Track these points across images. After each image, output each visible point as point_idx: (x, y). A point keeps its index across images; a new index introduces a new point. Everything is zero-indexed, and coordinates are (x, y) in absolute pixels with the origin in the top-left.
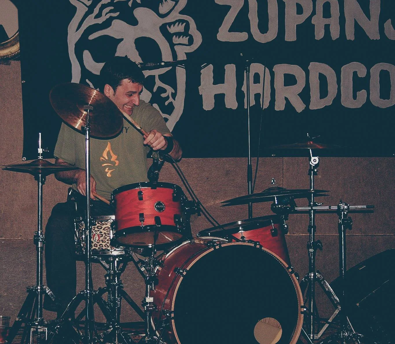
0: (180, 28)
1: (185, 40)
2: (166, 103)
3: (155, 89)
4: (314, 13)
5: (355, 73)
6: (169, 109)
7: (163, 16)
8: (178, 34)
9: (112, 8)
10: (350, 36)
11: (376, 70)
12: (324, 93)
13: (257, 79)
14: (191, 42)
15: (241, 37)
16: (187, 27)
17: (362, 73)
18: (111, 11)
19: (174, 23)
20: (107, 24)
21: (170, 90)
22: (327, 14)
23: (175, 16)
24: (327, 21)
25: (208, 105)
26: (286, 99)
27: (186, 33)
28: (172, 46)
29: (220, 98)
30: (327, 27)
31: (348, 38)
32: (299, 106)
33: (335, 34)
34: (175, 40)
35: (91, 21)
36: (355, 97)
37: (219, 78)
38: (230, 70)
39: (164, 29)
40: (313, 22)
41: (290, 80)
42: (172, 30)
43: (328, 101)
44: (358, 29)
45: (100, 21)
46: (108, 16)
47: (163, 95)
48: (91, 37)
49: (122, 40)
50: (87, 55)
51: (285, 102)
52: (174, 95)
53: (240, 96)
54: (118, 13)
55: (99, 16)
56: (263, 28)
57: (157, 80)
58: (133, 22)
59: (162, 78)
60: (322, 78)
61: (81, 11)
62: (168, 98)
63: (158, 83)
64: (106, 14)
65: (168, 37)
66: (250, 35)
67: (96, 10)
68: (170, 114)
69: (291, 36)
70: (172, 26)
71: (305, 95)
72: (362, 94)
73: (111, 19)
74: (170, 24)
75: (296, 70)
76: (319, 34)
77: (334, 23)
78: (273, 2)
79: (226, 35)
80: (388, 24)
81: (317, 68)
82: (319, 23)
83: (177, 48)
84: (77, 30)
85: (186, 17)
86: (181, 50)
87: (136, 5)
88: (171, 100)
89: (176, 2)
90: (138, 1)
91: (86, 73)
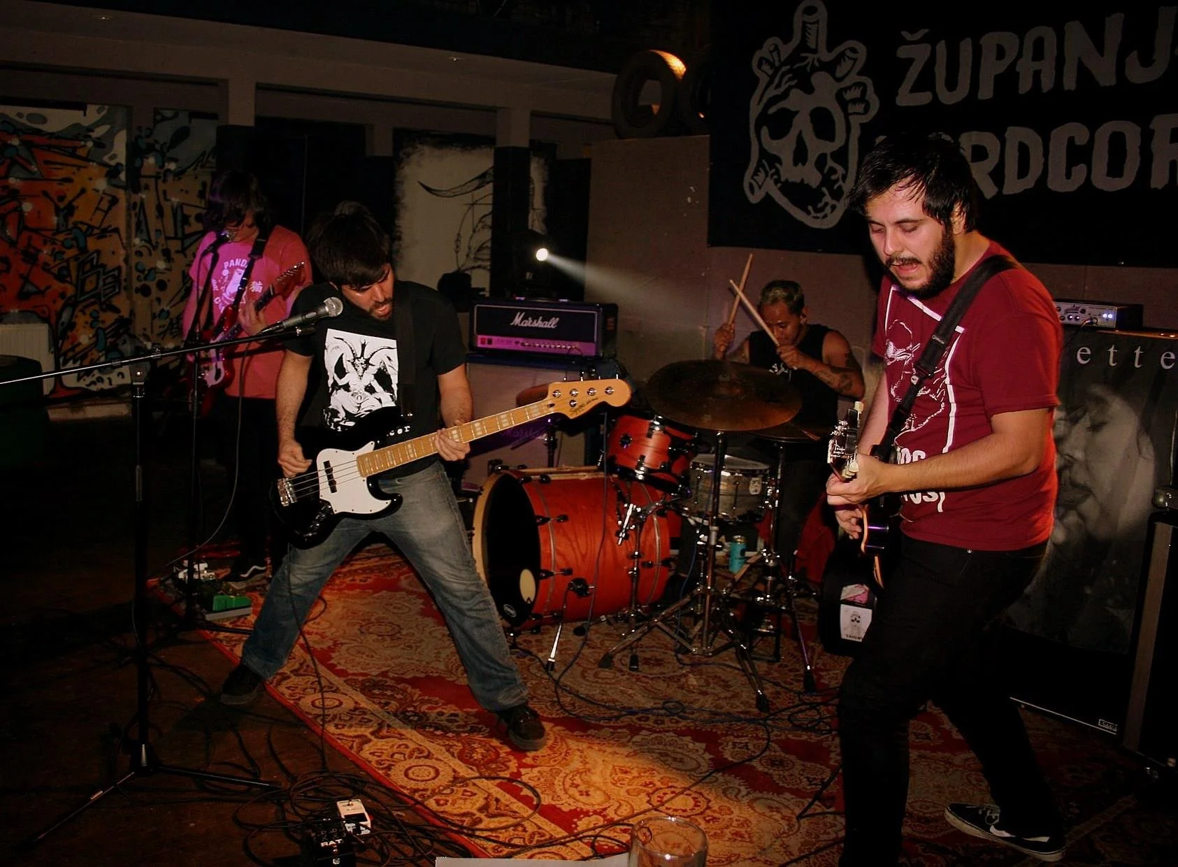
0: (855, 93)
1: (860, 108)
2: (835, 187)
3: (826, 170)
4: (1020, 56)
5: (1071, 140)
6: (838, 194)
7: (839, 80)
8: (854, 101)
9: (790, 75)
10: (1070, 83)
11: (1104, 133)
12: (1023, 171)
14: (866, 110)
15: (924, 98)
16: (864, 92)
17: (1082, 138)
18: (790, 80)
19: (849, 88)
20: (785, 95)
21: (841, 171)
22: (1038, 55)
23: (853, 78)
24: (1037, 65)
27: (862, 99)
28: (847, 115)
30: (1037, 75)
31: (1066, 88)
32: (989, 191)
33: (1047, 84)
34: (851, 109)
35: (772, 92)
36: (1068, 175)
39: (839, 97)
40: (1018, 69)
41: (980, 153)
42: (848, 96)
43: (1028, 182)
44: (1082, 71)
45: (780, 91)
46: (787, 86)
47: (834, 177)
48: (772, 111)
49: (797, 112)
50: (765, 131)
52: (844, 177)
54: (796, 81)
55: (778, 86)
56: (951, 84)
57: (829, 159)
58: (808, 89)
59: (834, 155)
60: (1024, 150)
61: (764, 80)
62: (837, 180)
63: (830, 163)
64: (786, 82)
65: (843, 104)
66: (935, 94)
67: (777, 80)
68: (838, 200)
69: (986, 92)
70: (848, 92)
71: (998, 175)
72: (1080, 170)
73: (791, 87)
74: (846, 89)
75: (988, 140)
76: (1025, 86)
77: (1047, 68)
78: (966, 47)
79: (906, 98)
80: (1133, 58)
81: (1017, 134)
82: (1026, 69)
83: (851, 118)
84: (759, 104)
85: (864, 79)
86: (855, 121)
87: (814, 69)
88: (841, 182)
89: (855, 60)
90: (817, 64)
91: (763, 153)
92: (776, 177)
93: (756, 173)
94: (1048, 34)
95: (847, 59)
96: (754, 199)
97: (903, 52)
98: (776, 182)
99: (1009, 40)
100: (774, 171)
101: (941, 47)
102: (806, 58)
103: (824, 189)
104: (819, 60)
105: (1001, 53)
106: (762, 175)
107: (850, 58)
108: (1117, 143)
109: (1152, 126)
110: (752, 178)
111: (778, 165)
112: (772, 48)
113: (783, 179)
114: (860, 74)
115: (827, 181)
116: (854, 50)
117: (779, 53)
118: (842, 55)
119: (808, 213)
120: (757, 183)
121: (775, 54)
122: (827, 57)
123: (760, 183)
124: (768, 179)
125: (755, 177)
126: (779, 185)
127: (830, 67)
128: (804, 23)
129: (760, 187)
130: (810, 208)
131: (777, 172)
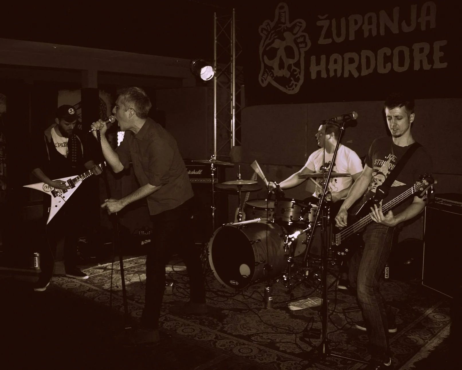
0: (301, 39)
1: (303, 45)
3: (292, 70)
4: (363, 23)
5: (385, 54)
6: (297, 80)
7: (295, 34)
8: (301, 43)
10: (382, 33)
11: (396, 51)
12: (368, 67)
13: (336, 62)
14: (306, 46)
15: (329, 41)
16: (305, 39)
17: (389, 54)
19: (299, 37)
20: (273, 42)
21: (298, 70)
22: (370, 23)
23: (300, 33)
24: (370, 27)
25: (314, 76)
26: (350, 71)
27: (304, 42)
28: (299, 48)
29: (319, 73)
30: (370, 30)
31: (381, 35)
32: (356, 75)
33: (374, 33)
34: (300, 46)
35: (268, 42)
36: (385, 67)
37: (318, 63)
38: (323, 58)
39: (295, 40)
40: (363, 28)
41: (351, 61)
42: (299, 41)
43: (371, 71)
44: (387, 28)
45: (271, 41)
46: (273, 38)
47: (295, 73)
48: (267, 49)
49: (278, 49)
50: (265, 57)
51: (348, 73)
52: (300, 73)
53: (328, 71)
55: (270, 39)
56: (339, 35)
58: (283, 39)
59: (295, 65)
60: (368, 58)
61: (264, 37)
62: (297, 74)
63: (293, 67)
65: (297, 44)
66: (333, 39)
67: (269, 36)
69: (352, 37)
70: (299, 39)
71: (359, 69)
72: (389, 65)
73: (275, 39)
74: (298, 38)
75: (354, 55)
76: (366, 34)
77: (374, 27)
78: (343, 21)
79: (322, 41)
80: (404, 24)
81: (365, 53)
82: (366, 28)
83: (301, 49)
84: (263, 47)
85: (304, 34)
86: (303, 51)
87: (285, 31)
88: (298, 75)
89: (301, 27)
90: (285, 28)
91: (266, 66)
92: (272, 75)
93: (263, 74)
94: (374, 15)
95: (297, 26)
96: (264, 85)
97: (319, 23)
98: (272, 77)
99: (359, 17)
100: (271, 73)
101: (334, 21)
102: (281, 26)
103: (292, 79)
104: (286, 27)
105: (356, 23)
106: (266, 75)
107: (298, 26)
108: (401, 54)
109: (413, 48)
110: (262, 77)
111: (272, 70)
112: (267, 24)
113: (275, 76)
114: (303, 32)
115: (293, 75)
116: (300, 23)
117: (270, 25)
118: (295, 25)
119: (287, 88)
120: (265, 78)
121: (268, 26)
122: (289, 25)
123: (266, 78)
124: (269, 77)
125: (264, 76)
126: (273, 78)
127: (291, 30)
128: (280, 13)
129: (266, 80)
130: (287, 86)
131: (273, 73)
